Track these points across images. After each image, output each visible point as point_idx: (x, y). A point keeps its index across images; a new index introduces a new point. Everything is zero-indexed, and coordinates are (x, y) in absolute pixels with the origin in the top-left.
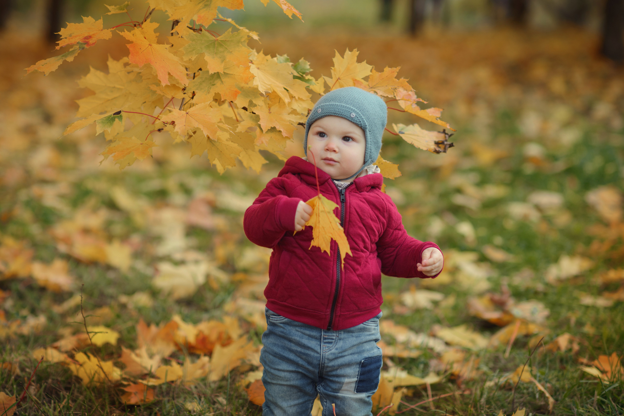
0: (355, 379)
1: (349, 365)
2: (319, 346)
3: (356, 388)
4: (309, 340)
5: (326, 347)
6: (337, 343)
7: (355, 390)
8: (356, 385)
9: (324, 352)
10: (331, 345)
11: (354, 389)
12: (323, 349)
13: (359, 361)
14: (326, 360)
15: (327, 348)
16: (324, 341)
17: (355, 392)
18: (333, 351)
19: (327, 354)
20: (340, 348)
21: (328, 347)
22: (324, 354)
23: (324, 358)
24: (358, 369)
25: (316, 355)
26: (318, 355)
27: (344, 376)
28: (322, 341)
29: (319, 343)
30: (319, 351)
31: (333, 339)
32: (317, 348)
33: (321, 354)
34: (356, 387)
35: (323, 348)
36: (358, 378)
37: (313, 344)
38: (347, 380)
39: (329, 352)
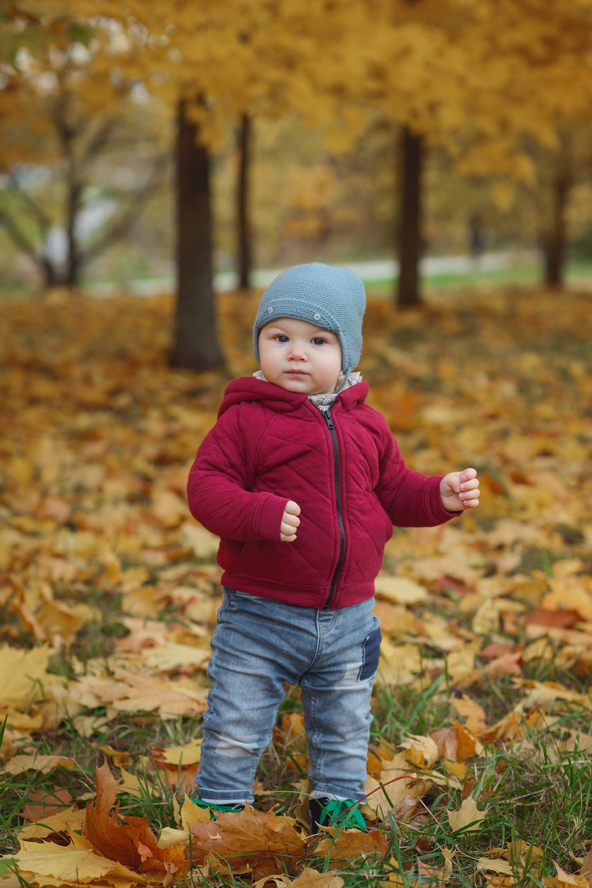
0: (360, 664)
1: (350, 647)
2: (314, 627)
3: (360, 675)
4: (299, 619)
5: (323, 627)
6: (336, 619)
7: (358, 678)
8: (360, 671)
9: (321, 633)
10: (328, 624)
11: (356, 677)
12: (320, 630)
13: (362, 640)
14: (324, 645)
15: (324, 629)
16: (321, 619)
17: (359, 680)
18: (333, 631)
19: (326, 636)
20: (340, 626)
21: (325, 627)
22: (322, 637)
23: (321, 642)
24: (361, 650)
25: (310, 638)
26: (314, 638)
27: (345, 662)
28: (317, 619)
29: (312, 622)
30: (315, 633)
31: (330, 615)
32: (312, 630)
33: (317, 638)
34: (361, 672)
35: (319, 628)
36: (363, 661)
37: (305, 624)
38: (350, 666)
39: (328, 633)
